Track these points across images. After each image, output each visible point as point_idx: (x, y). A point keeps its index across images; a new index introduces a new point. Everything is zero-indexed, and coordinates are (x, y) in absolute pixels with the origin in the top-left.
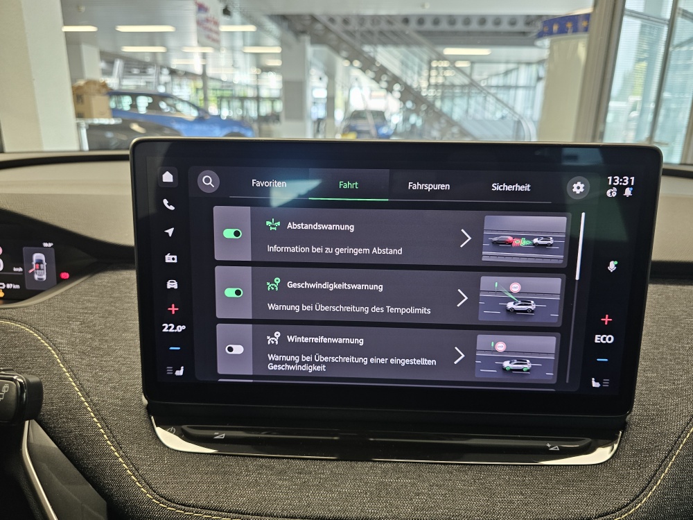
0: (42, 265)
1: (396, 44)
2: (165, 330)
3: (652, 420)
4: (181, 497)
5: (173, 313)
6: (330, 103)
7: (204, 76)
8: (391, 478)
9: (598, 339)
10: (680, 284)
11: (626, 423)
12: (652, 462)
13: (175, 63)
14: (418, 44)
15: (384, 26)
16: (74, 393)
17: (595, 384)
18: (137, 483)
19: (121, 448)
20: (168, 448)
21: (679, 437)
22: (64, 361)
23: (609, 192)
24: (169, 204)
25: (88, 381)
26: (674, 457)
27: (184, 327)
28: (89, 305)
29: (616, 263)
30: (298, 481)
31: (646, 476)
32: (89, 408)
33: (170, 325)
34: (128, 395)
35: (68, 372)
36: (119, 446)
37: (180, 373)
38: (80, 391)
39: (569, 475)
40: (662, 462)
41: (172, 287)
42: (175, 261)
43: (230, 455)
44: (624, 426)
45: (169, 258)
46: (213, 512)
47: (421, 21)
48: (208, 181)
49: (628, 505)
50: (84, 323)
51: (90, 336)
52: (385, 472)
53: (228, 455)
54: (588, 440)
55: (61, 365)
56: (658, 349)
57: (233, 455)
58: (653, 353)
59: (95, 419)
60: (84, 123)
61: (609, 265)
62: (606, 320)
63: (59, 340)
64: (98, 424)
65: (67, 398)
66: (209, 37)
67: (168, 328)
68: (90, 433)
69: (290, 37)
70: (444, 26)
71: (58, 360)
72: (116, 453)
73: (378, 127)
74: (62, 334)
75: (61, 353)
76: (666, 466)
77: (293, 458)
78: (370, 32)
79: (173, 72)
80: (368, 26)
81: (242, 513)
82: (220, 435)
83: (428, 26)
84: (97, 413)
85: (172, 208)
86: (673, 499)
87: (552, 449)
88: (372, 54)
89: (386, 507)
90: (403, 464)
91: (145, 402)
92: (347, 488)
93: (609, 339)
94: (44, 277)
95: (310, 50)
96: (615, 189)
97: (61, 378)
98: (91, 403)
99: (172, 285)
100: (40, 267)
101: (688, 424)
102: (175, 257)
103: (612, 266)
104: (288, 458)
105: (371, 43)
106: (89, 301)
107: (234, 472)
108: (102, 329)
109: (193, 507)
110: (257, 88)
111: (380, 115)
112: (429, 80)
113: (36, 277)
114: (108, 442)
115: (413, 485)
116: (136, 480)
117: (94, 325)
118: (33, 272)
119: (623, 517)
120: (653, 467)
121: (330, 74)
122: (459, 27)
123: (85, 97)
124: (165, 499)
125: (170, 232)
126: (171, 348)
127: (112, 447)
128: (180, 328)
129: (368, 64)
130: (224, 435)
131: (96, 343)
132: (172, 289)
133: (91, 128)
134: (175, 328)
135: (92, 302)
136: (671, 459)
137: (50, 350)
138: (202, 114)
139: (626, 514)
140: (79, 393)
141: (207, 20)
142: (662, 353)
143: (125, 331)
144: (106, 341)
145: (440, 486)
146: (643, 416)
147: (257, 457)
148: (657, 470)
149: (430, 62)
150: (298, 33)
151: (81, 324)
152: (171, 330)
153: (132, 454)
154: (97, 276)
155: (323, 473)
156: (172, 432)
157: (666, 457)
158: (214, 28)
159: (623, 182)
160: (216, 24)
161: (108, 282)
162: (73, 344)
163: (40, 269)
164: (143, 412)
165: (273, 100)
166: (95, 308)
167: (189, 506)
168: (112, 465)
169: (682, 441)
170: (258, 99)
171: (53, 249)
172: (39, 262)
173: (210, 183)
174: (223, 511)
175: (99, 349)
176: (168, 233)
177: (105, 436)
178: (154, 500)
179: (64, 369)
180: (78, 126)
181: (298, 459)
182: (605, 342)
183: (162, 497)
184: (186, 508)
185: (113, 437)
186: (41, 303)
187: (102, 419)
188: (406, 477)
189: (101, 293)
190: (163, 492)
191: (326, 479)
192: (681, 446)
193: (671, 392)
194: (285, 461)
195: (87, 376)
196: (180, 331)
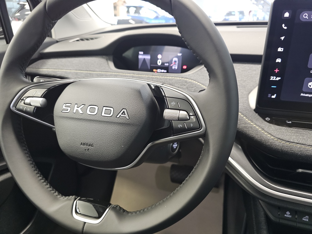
0: (176, 63)
2: (271, 79)
5: (276, 72)
19: (253, 122)
24: (285, 26)
27: (280, 78)
33: (274, 77)
37: (274, 97)
41: (278, 61)
42: (282, 51)
45: (280, 49)
46: (302, 145)
67: (273, 78)
82: (289, 122)
85: (286, 28)
102: (283, 49)
109: (293, 143)
113: (173, 68)
118: (172, 66)
124: (280, 139)
125: (282, 38)
126: (275, 87)
127: (249, 121)
128: (278, 79)
130: (291, 122)
132: (278, 62)
134: (276, 79)
152: (274, 79)
164: (254, 112)
167: (291, 142)
171: (181, 56)
173: (307, 17)
174: (306, 145)
176: (281, 39)
190: (278, 137)
196: (278, 80)
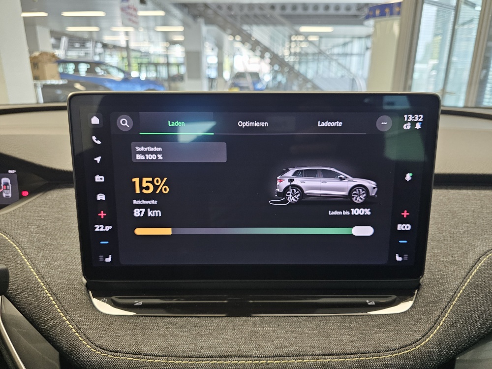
0: (8, 187)
1: (265, 24)
2: (97, 230)
3: (437, 281)
4: (111, 346)
5: (103, 217)
6: (220, 67)
7: (127, 48)
8: (259, 327)
9: (400, 227)
10: (458, 189)
11: (419, 285)
12: (437, 310)
13: (107, 39)
14: (282, 24)
15: (257, 11)
16: (33, 276)
17: (398, 258)
18: (80, 338)
19: (67, 314)
20: (102, 313)
21: (455, 293)
22: (25, 254)
23: (405, 126)
24: (97, 140)
25: (43, 267)
26: (452, 306)
27: (110, 227)
28: (43, 214)
29: (411, 174)
30: (194, 332)
31: (433, 320)
32: (44, 287)
33: (100, 226)
34: (72, 277)
35: (28, 262)
36: (66, 312)
37: (109, 259)
38: (38, 275)
39: (381, 321)
40: (444, 309)
41: (101, 199)
42: (103, 180)
43: (146, 316)
44: (418, 287)
45: (99, 179)
46: (134, 356)
47: (283, 7)
48: (124, 123)
49: (420, 339)
50: (39, 227)
51: (44, 236)
52: (255, 324)
53: (145, 316)
54: (394, 297)
55: (23, 257)
56: (442, 233)
57: (148, 316)
58: (438, 237)
59: (49, 295)
60: (39, 83)
61: (406, 177)
62: (405, 214)
63: (21, 240)
64: (51, 298)
65: (28, 280)
66: (130, 20)
67: (99, 228)
68: (45, 304)
69: (190, 20)
70: (300, 11)
71: (21, 254)
72: (64, 318)
73: (254, 84)
74: (23, 235)
75: (22, 249)
76: (446, 312)
77: (191, 317)
78: (247, 16)
79: (105, 46)
80: (246, 11)
81: (154, 356)
82: (139, 303)
83: (289, 11)
84: (50, 290)
85: (99, 142)
86: (450, 335)
87: (370, 304)
88: (249, 32)
89: (255, 347)
90: (267, 317)
91: (85, 281)
92: (228, 335)
93: (407, 227)
94: (10, 195)
95: (205, 29)
96: (409, 124)
97: (24, 266)
98: (45, 282)
99: (101, 197)
100: (6, 188)
101: (461, 283)
102: (103, 177)
103: (408, 177)
104: (187, 317)
105: (247, 23)
106: (43, 211)
107: (149, 328)
108: (52, 231)
109: (120, 352)
110: (167, 56)
111: (256, 76)
112: (290, 50)
113: (4, 195)
114: (58, 310)
115: (274, 331)
116: (79, 335)
117: (47, 228)
118: (2, 191)
119: (417, 347)
120: (437, 313)
121: (219, 46)
122: (310, 11)
123: (40, 65)
124: (100, 348)
125: (98, 159)
126: (102, 242)
127: (61, 314)
128: (108, 228)
129: (247, 39)
130: (142, 302)
131: (48, 241)
132: (101, 200)
133: (45, 87)
134: (104, 228)
135: (45, 212)
136: (449, 308)
137: (14, 247)
138: (126, 76)
139: (419, 346)
140: (37, 276)
141: (129, 8)
142: (445, 236)
143: (69, 231)
144: (56, 239)
145: (292, 332)
146: (431, 279)
147: (165, 316)
148: (440, 316)
149: (290, 37)
150: (195, 17)
151: (37, 228)
152: (102, 230)
153: (76, 317)
154: (48, 193)
155: (212, 326)
156: (104, 302)
157: (446, 306)
158: (133, 13)
159: (414, 119)
160: (135, 10)
161: (57, 197)
162: (31, 242)
163: (7, 189)
164: (84, 288)
165: (178, 65)
166: (47, 215)
167: (117, 352)
168: (62, 326)
169: (457, 295)
170: (168, 64)
171: (16, 175)
172: (6, 184)
173: (126, 124)
174: (141, 355)
175: (51, 245)
176: (96, 161)
177: (56, 306)
178: (92, 349)
179: (26, 260)
180: (35, 86)
181: (194, 317)
182: (404, 229)
183: (98, 347)
184: (115, 354)
185: (62, 306)
186: (8, 213)
187: (54, 294)
188: (269, 326)
189: (51, 205)
190: (99, 343)
191: (213, 330)
192: (457, 298)
193: (451, 263)
194: (185, 318)
195: (42, 264)
196: (108, 230)
